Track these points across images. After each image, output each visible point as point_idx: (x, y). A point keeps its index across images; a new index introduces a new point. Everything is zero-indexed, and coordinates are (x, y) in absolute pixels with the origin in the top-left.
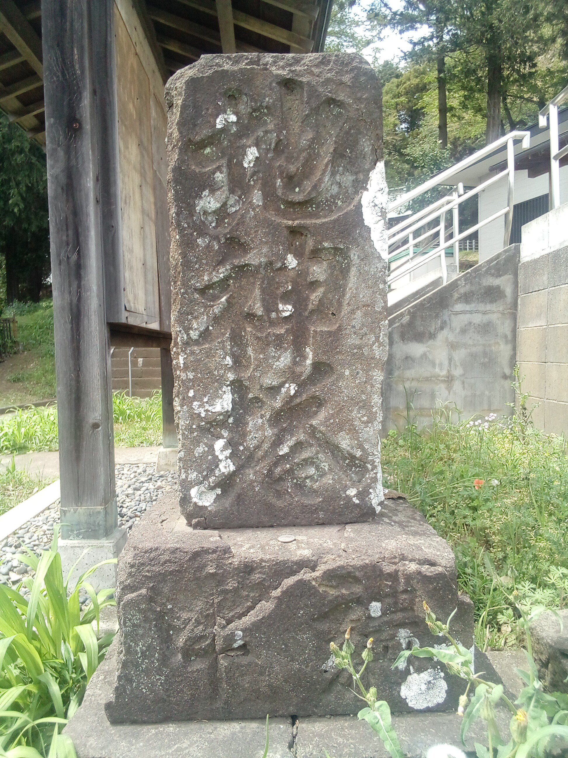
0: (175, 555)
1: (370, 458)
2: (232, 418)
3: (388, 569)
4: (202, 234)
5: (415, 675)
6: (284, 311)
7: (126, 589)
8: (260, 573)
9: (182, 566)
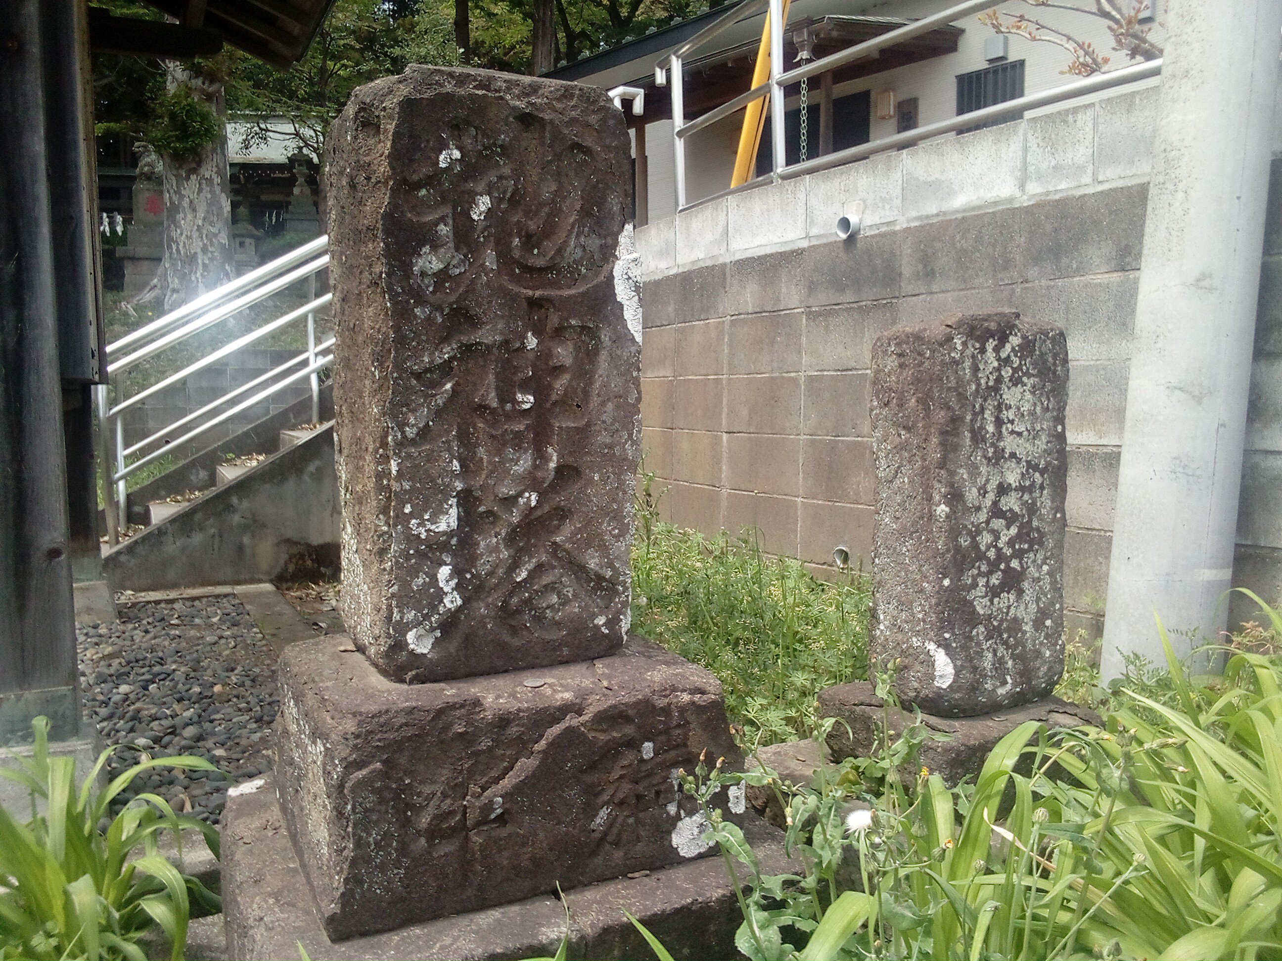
0: (413, 717)
1: (621, 578)
2: (455, 539)
3: (661, 703)
4: (421, 301)
5: (687, 818)
6: (523, 402)
7: (351, 766)
8: (518, 725)
9: (422, 728)
